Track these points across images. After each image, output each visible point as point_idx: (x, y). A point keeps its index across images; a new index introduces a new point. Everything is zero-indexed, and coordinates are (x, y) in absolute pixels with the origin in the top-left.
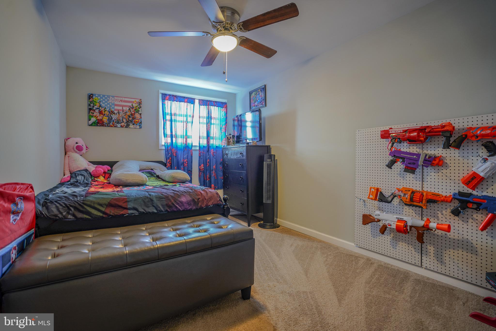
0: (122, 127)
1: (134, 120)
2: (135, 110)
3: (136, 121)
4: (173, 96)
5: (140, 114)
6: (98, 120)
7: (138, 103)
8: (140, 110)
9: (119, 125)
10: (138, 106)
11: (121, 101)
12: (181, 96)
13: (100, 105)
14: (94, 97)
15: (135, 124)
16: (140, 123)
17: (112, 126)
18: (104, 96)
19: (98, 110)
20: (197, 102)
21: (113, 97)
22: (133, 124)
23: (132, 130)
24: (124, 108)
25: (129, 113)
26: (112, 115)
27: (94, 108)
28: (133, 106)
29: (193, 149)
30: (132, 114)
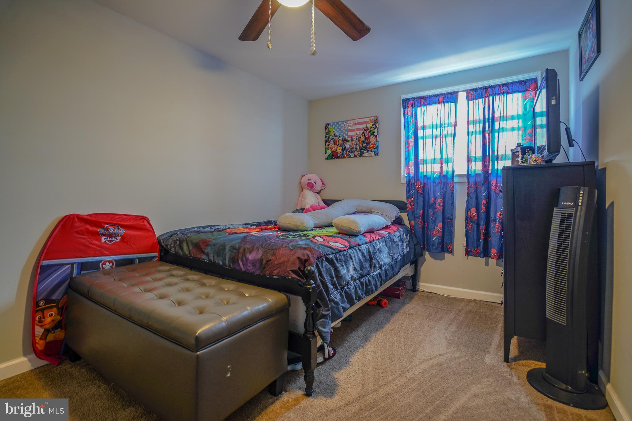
0: (355, 156)
1: (368, 146)
2: (370, 132)
3: (371, 147)
4: (418, 98)
5: (376, 136)
6: (333, 152)
7: (373, 122)
8: (375, 130)
9: (352, 155)
10: (373, 126)
11: (355, 124)
12: (431, 96)
13: (335, 134)
14: (329, 127)
15: (370, 150)
16: (375, 149)
17: (345, 158)
18: (338, 123)
19: (332, 140)
20: (462, 96)
21: (346, 121)
22: (368, 152)
23: (368, 159)
24: (358, 133)
25: (362, 138)
26: (345, 144)
27: (330, 140)
28: (367, 128)
29: (456, 180)
30: (366, 139)
